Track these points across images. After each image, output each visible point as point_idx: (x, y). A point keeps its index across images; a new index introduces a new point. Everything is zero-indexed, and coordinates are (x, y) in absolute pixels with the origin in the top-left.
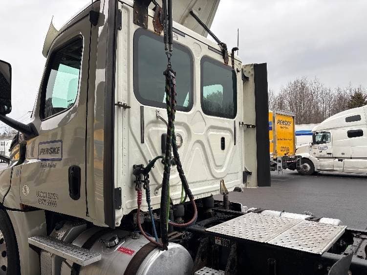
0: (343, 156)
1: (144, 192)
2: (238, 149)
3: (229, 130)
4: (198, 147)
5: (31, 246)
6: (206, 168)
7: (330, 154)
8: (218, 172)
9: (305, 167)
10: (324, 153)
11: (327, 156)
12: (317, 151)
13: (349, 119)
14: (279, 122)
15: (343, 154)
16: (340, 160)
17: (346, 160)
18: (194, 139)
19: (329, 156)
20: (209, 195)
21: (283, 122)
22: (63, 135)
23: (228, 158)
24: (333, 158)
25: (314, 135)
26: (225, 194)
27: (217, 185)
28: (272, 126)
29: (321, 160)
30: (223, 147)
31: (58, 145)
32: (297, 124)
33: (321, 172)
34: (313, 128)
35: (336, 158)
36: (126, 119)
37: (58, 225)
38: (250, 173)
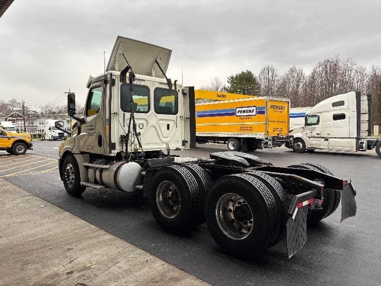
0: (328, 136)
1: (125, 145)
2: (179, 130)
3: (173, 120)
4: (153, 129)
5: (84, 166)
6: (157, 138)
7: (319, 134)
8: (165, 140)
9: (298, 145)
10: (314, 134)
11: (316, 136)
12: (308, 132)
13: (335, 105)
14: (272, 107)
15: (328, 134)
16: (326, 140)
17: (331, 139)
18: (150, 125)
19: (319, 136)
20: (159, 150)
21: (277, 107)
22: (95, 124)
23: (172, 134)
24: (321, 137)
25: (306, 117)
26: (169, 150)
27: (165, 146)
28: (265, 110)
29: (311, 139)
30: (168, 128)
31: (94, 127)
32: (291, 107)
33: (316, 150)
34: (308, 110)
35: (323, 138)
36: (117, 118)
37: (95, 159)
38: (187, 142)
